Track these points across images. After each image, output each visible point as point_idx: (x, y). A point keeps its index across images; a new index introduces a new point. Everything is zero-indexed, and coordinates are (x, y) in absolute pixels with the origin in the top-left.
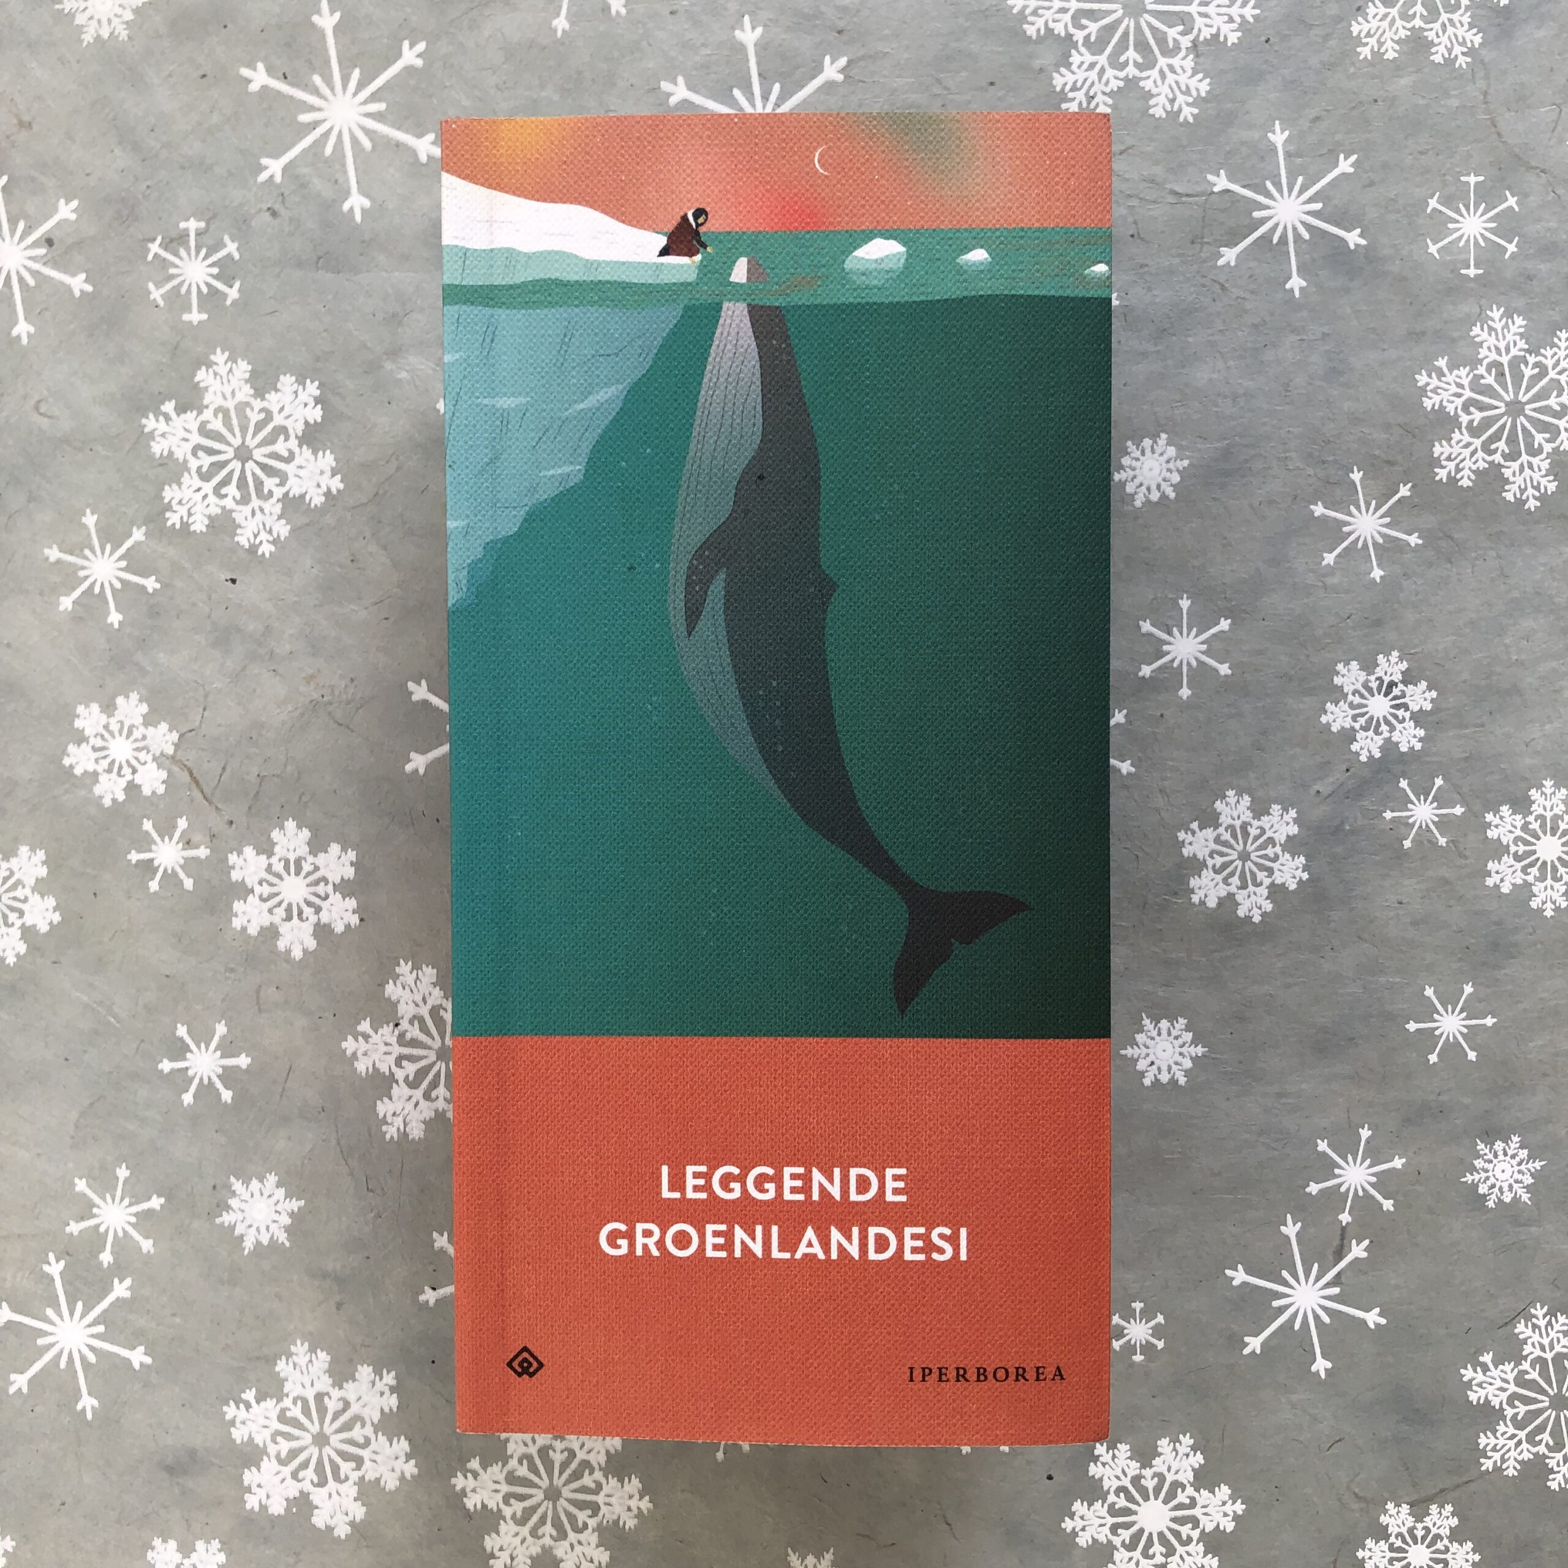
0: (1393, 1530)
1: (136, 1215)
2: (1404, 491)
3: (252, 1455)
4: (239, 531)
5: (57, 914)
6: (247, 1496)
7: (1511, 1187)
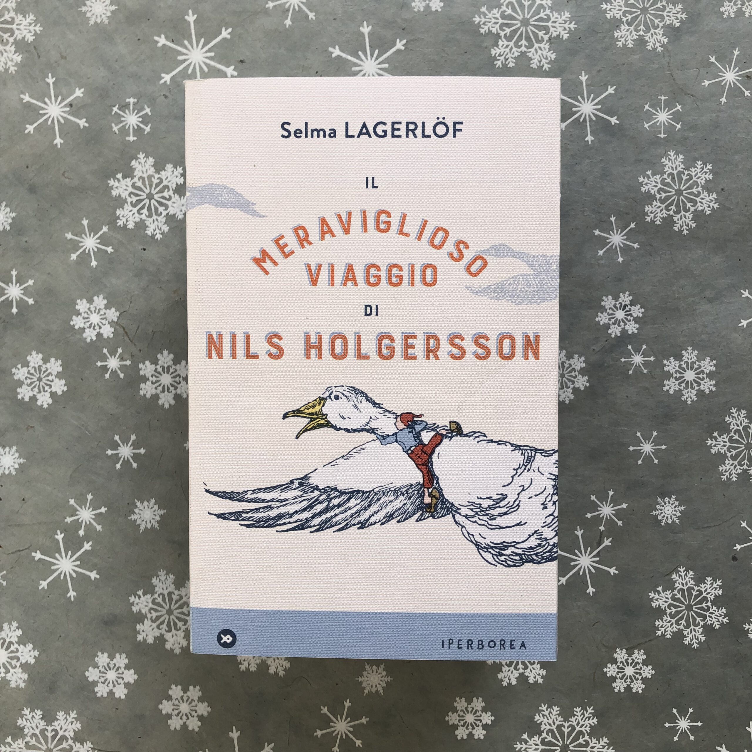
0: (619, 660)
1: (95, 515)
2: (633, 225)
3: (140, 618)
4: (147, 229)
5: (66, 387)
6: (138, 635)
7: (671, 517)
